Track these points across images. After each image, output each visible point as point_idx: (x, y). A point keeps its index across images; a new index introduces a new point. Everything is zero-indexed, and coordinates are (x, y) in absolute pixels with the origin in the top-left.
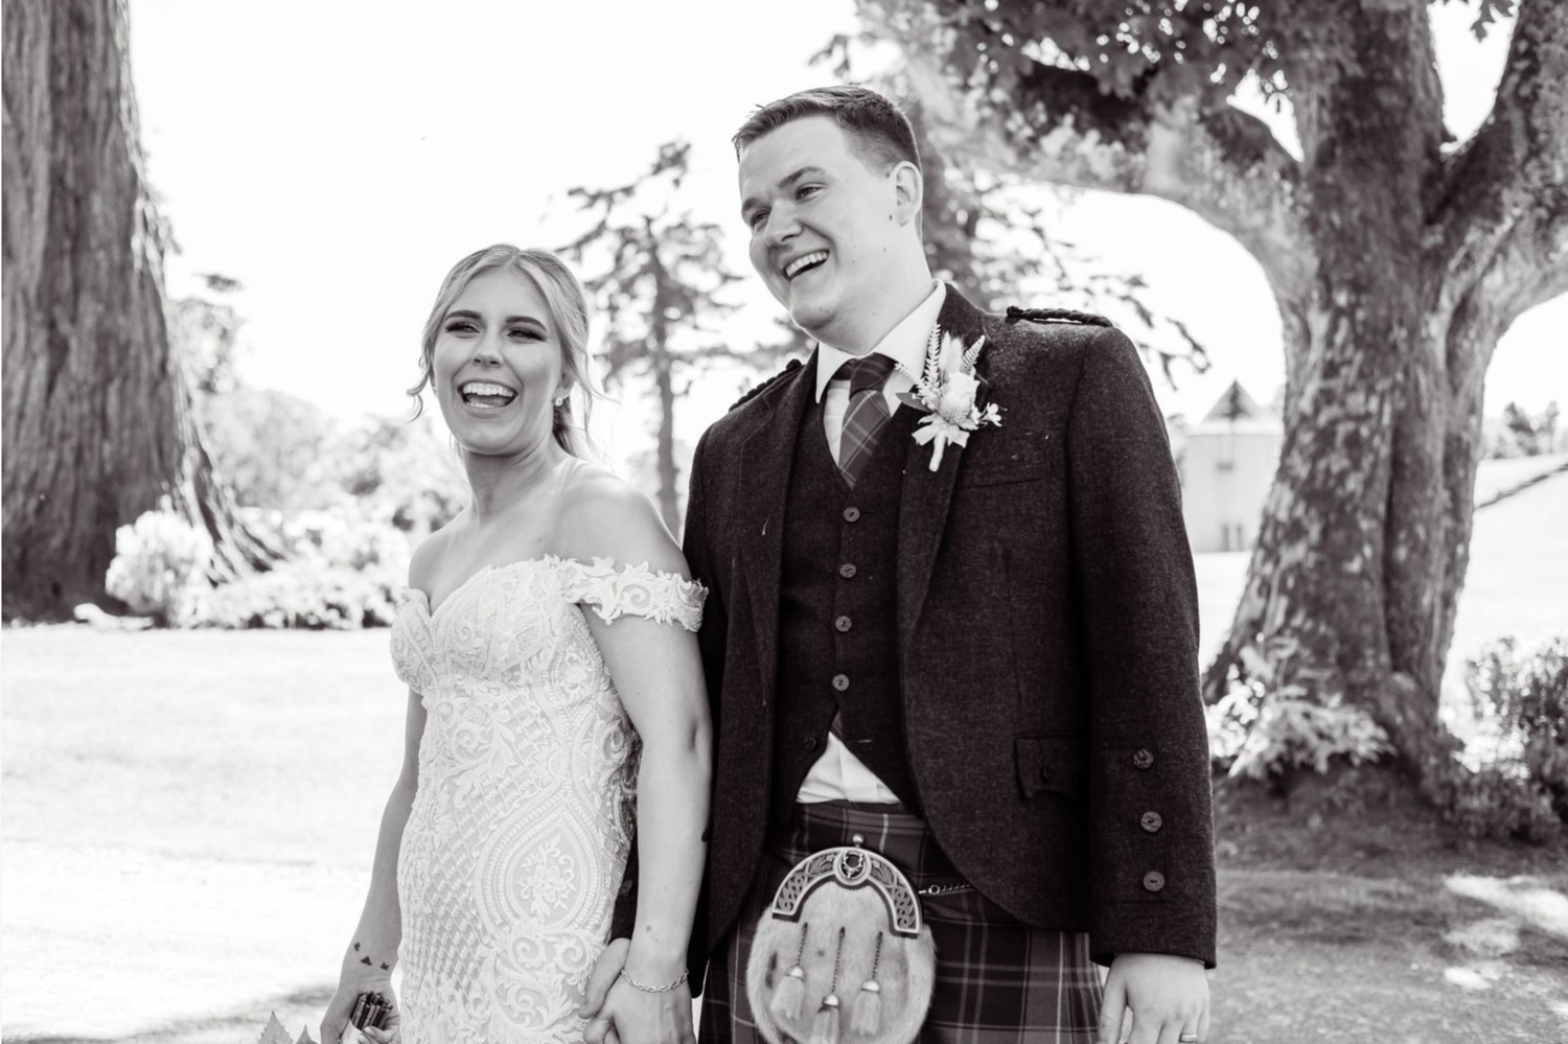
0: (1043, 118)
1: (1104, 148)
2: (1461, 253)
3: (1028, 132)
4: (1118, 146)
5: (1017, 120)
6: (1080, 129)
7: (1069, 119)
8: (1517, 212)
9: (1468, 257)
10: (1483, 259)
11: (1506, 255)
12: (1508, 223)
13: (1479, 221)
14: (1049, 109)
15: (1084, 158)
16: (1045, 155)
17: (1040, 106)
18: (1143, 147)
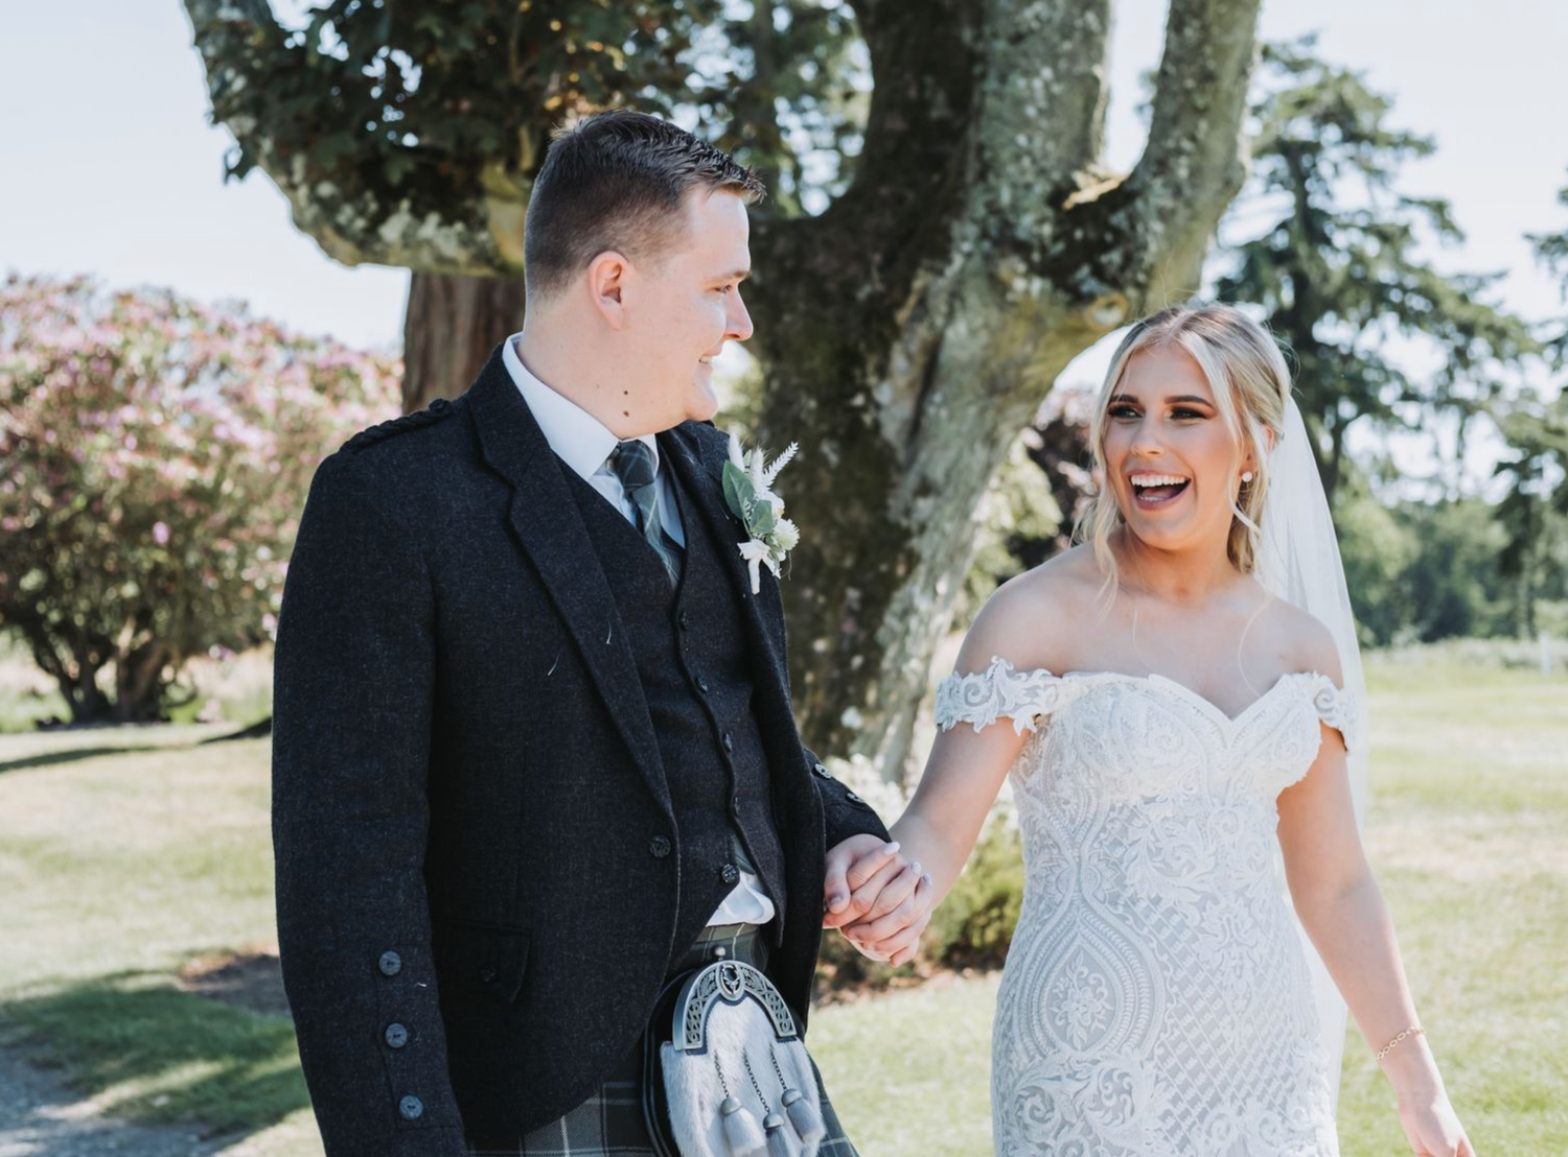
0: (373, 207)
1: (445, 230)
2: (912, 300)
3: (360, 223)
4: (459, 227)
5: (346, 213)
6: (419, 214)
7: (405, 205)
8: (967, 247)
9: (922, 302)
10: (940, 305)
11: (963, 300)
12: (958, 261)
13: (926, 262)
14: (378, 197)
15: (429, 242)
16: (388, 245)
17: (369, 195)
18: (483, 224)
